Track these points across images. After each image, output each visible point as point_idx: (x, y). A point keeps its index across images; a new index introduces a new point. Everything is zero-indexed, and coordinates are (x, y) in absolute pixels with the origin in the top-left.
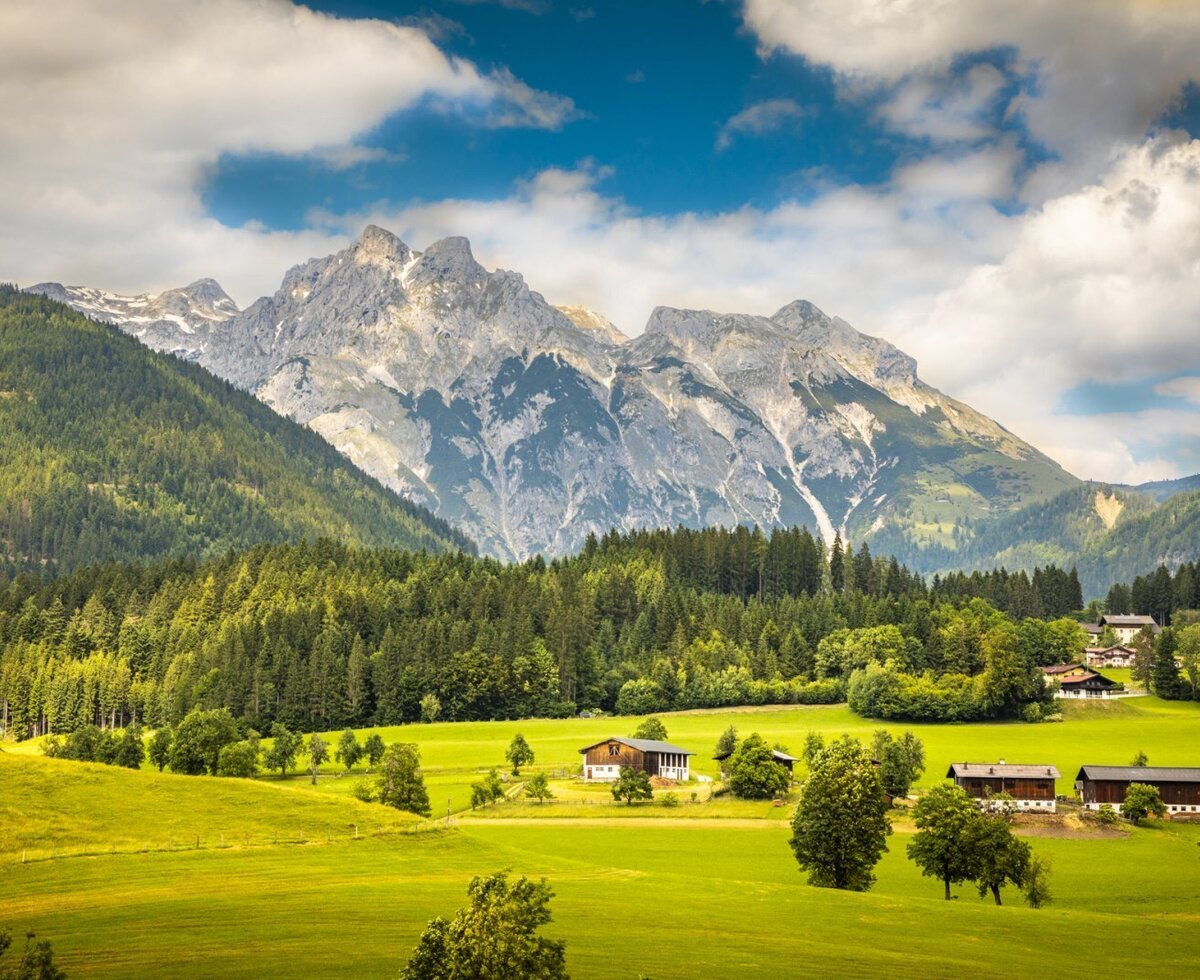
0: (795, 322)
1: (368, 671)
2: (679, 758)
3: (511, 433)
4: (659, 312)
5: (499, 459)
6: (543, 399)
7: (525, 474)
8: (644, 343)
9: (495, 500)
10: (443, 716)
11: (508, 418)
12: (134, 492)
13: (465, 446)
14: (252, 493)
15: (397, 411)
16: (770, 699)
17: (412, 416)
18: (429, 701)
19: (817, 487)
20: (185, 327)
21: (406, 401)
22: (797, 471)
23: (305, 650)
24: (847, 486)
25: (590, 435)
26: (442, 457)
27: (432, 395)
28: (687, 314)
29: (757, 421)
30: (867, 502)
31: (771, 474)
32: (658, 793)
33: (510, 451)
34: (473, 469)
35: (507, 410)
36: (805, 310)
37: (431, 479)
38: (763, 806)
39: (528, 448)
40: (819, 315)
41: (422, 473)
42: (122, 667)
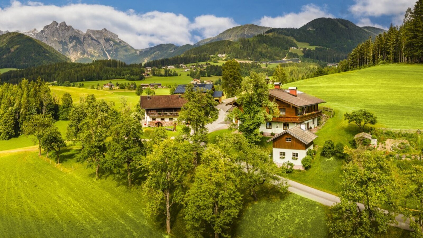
0: (104, 31)
1: (77, 76)
2: (113, 85)
3: (71, 45)
4: (88, 30)
5: (70, 48)
6: (75, 41)
7: (73, 50)
8: (86, 34)
9: (70, 53)
10: (85, 81)
11: (71, 43)
12: (35, 55)
13: (66, 47)
14: (47, 55)
15: (58, 43)
16: (117, 78)
17: (59, 44)
18: (84, 79)
19: (107, 51)
20: (33, 34)
21: (59, 42)
22: (105, 49)
23: (70, 74)
24: (110, 51)
25: (80, 45)
26: (63, 48)
27: (62, 41)
28: (91, 30)
29: (100, 43)
30: (113, 53)
31: (102, 50)
32: (113, 89)
33: (71, 47)
34: (67, 50)
35: (71, 42)
36: (105, 29)
37: (62, 51)
38: (123, 90)
39: (73, 47)
40: (107, 30)
41: (61, 50)
42: (47, 76)
